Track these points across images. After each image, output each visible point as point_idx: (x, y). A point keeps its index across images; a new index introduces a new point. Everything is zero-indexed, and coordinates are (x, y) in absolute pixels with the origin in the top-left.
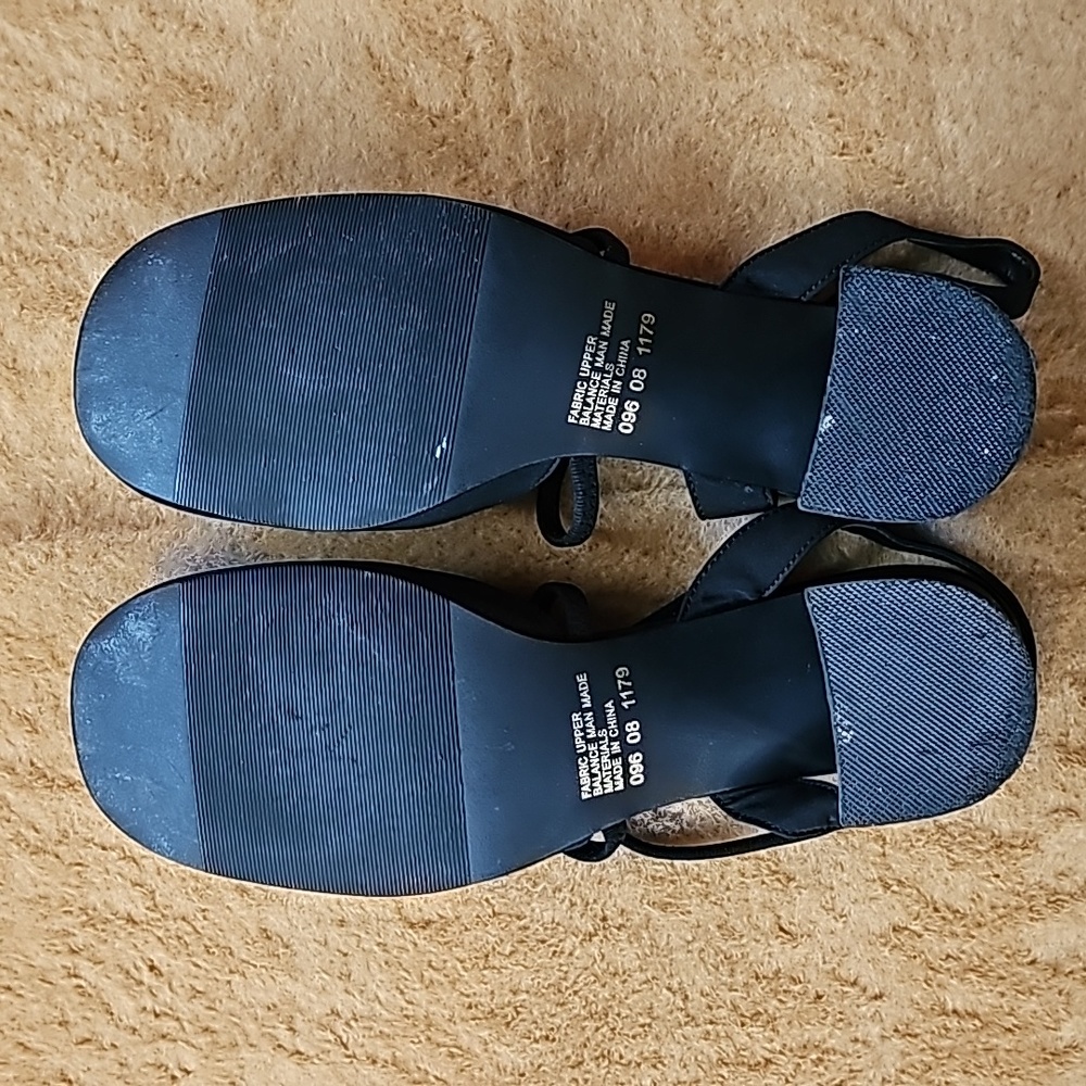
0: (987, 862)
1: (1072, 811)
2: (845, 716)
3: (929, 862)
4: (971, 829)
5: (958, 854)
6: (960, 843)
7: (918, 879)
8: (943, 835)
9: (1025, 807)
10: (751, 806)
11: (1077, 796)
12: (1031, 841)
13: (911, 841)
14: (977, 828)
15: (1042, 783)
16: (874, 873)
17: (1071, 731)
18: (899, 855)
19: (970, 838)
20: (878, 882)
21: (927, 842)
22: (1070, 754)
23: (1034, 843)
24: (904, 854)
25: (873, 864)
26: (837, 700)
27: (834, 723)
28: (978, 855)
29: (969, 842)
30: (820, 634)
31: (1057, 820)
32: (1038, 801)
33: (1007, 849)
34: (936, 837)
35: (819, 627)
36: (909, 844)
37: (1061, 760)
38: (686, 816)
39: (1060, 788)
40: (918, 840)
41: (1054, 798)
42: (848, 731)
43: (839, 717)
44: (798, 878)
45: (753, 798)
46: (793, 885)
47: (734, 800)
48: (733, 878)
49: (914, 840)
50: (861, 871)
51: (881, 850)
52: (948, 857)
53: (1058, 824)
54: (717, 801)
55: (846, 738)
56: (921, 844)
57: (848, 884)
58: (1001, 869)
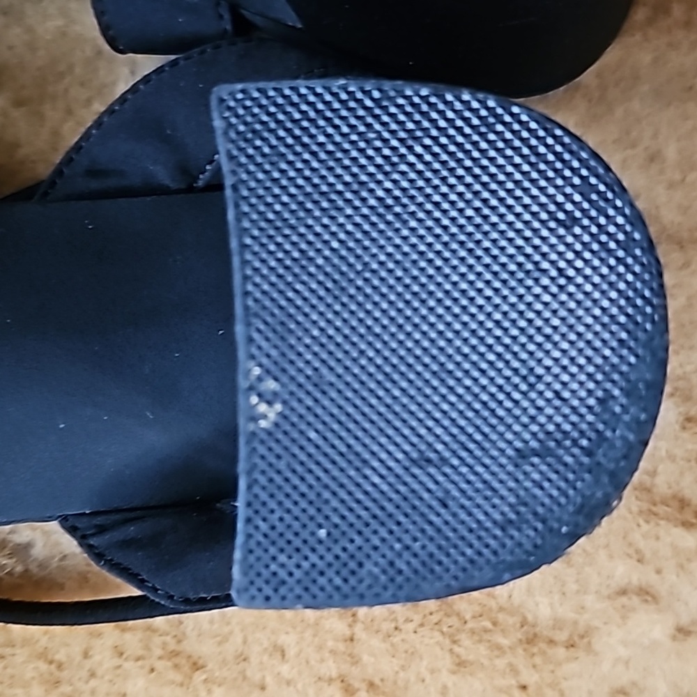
0: (510, 665)
1: (647, 593)
2: (268, 372)
3: (421, 658)
4: (491, 610)
5: (469, 648)
6: (473, 632)
7: (400, 683)
8: (448, 615)
9: (577, 581)
10: (126, 544)
11: (658, 572)
12: (582, 637)
13: (395, 620)
14: (501, 609)
15: (607, 546)
16: (331, 668)
17: (661, 468)
18: (376, 642)
19: (488, 625)
20: (338, 683)
21: (422, 625)
22: (655, 504)
23: (586, 640)
24: (384, 641)
25: (331, 652)
26: (256, 336)
27: (243, 384)
28: (496, 653)
29: (486, 631)
30: (235, 188)
31: (623, 607)
32: (599, 574)
33: (543, 646)
34: (435, 618)
35: (234, 173)
36: (393, 625)
37: (641, 512)
38: (39, 551)
39: (636, 557)
40: (409, 620)
41: (624, 572)
42: (270, 403)
43: (257, 371)
44: (210, 666)
45: (131, 530)
46: (199, 677)
47: (101, 530)
48: (103, 657)
49: (401, 620)
50: (313, 662)
51: (348, 633)
52: (451, 651)
53: (625, 613)
54: (72, 530)
55: (265, 417)
56: (411, 626)
57: (288, 683)
58: (530, 677)
